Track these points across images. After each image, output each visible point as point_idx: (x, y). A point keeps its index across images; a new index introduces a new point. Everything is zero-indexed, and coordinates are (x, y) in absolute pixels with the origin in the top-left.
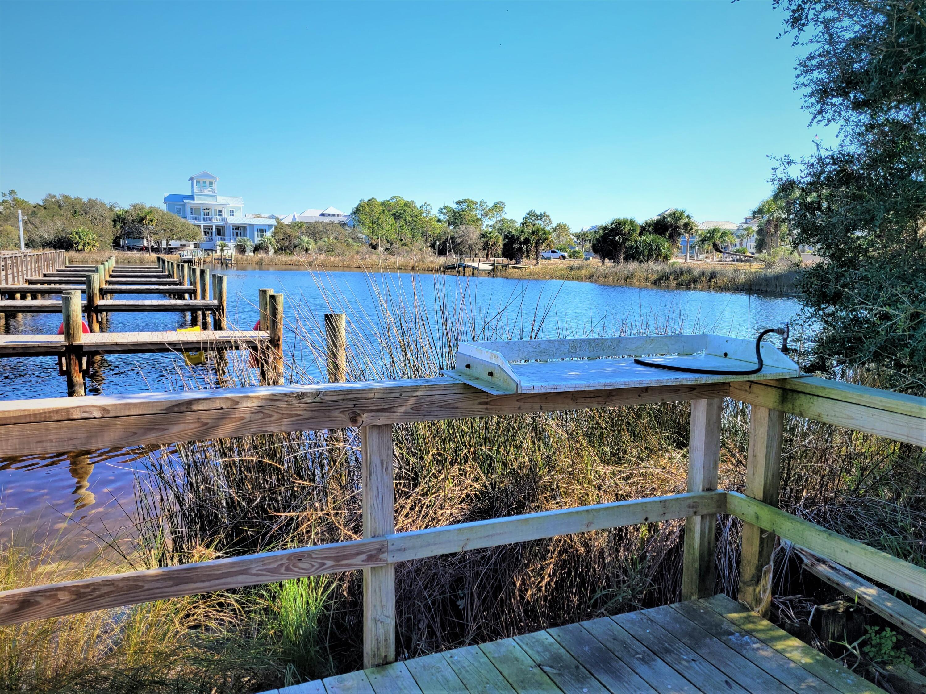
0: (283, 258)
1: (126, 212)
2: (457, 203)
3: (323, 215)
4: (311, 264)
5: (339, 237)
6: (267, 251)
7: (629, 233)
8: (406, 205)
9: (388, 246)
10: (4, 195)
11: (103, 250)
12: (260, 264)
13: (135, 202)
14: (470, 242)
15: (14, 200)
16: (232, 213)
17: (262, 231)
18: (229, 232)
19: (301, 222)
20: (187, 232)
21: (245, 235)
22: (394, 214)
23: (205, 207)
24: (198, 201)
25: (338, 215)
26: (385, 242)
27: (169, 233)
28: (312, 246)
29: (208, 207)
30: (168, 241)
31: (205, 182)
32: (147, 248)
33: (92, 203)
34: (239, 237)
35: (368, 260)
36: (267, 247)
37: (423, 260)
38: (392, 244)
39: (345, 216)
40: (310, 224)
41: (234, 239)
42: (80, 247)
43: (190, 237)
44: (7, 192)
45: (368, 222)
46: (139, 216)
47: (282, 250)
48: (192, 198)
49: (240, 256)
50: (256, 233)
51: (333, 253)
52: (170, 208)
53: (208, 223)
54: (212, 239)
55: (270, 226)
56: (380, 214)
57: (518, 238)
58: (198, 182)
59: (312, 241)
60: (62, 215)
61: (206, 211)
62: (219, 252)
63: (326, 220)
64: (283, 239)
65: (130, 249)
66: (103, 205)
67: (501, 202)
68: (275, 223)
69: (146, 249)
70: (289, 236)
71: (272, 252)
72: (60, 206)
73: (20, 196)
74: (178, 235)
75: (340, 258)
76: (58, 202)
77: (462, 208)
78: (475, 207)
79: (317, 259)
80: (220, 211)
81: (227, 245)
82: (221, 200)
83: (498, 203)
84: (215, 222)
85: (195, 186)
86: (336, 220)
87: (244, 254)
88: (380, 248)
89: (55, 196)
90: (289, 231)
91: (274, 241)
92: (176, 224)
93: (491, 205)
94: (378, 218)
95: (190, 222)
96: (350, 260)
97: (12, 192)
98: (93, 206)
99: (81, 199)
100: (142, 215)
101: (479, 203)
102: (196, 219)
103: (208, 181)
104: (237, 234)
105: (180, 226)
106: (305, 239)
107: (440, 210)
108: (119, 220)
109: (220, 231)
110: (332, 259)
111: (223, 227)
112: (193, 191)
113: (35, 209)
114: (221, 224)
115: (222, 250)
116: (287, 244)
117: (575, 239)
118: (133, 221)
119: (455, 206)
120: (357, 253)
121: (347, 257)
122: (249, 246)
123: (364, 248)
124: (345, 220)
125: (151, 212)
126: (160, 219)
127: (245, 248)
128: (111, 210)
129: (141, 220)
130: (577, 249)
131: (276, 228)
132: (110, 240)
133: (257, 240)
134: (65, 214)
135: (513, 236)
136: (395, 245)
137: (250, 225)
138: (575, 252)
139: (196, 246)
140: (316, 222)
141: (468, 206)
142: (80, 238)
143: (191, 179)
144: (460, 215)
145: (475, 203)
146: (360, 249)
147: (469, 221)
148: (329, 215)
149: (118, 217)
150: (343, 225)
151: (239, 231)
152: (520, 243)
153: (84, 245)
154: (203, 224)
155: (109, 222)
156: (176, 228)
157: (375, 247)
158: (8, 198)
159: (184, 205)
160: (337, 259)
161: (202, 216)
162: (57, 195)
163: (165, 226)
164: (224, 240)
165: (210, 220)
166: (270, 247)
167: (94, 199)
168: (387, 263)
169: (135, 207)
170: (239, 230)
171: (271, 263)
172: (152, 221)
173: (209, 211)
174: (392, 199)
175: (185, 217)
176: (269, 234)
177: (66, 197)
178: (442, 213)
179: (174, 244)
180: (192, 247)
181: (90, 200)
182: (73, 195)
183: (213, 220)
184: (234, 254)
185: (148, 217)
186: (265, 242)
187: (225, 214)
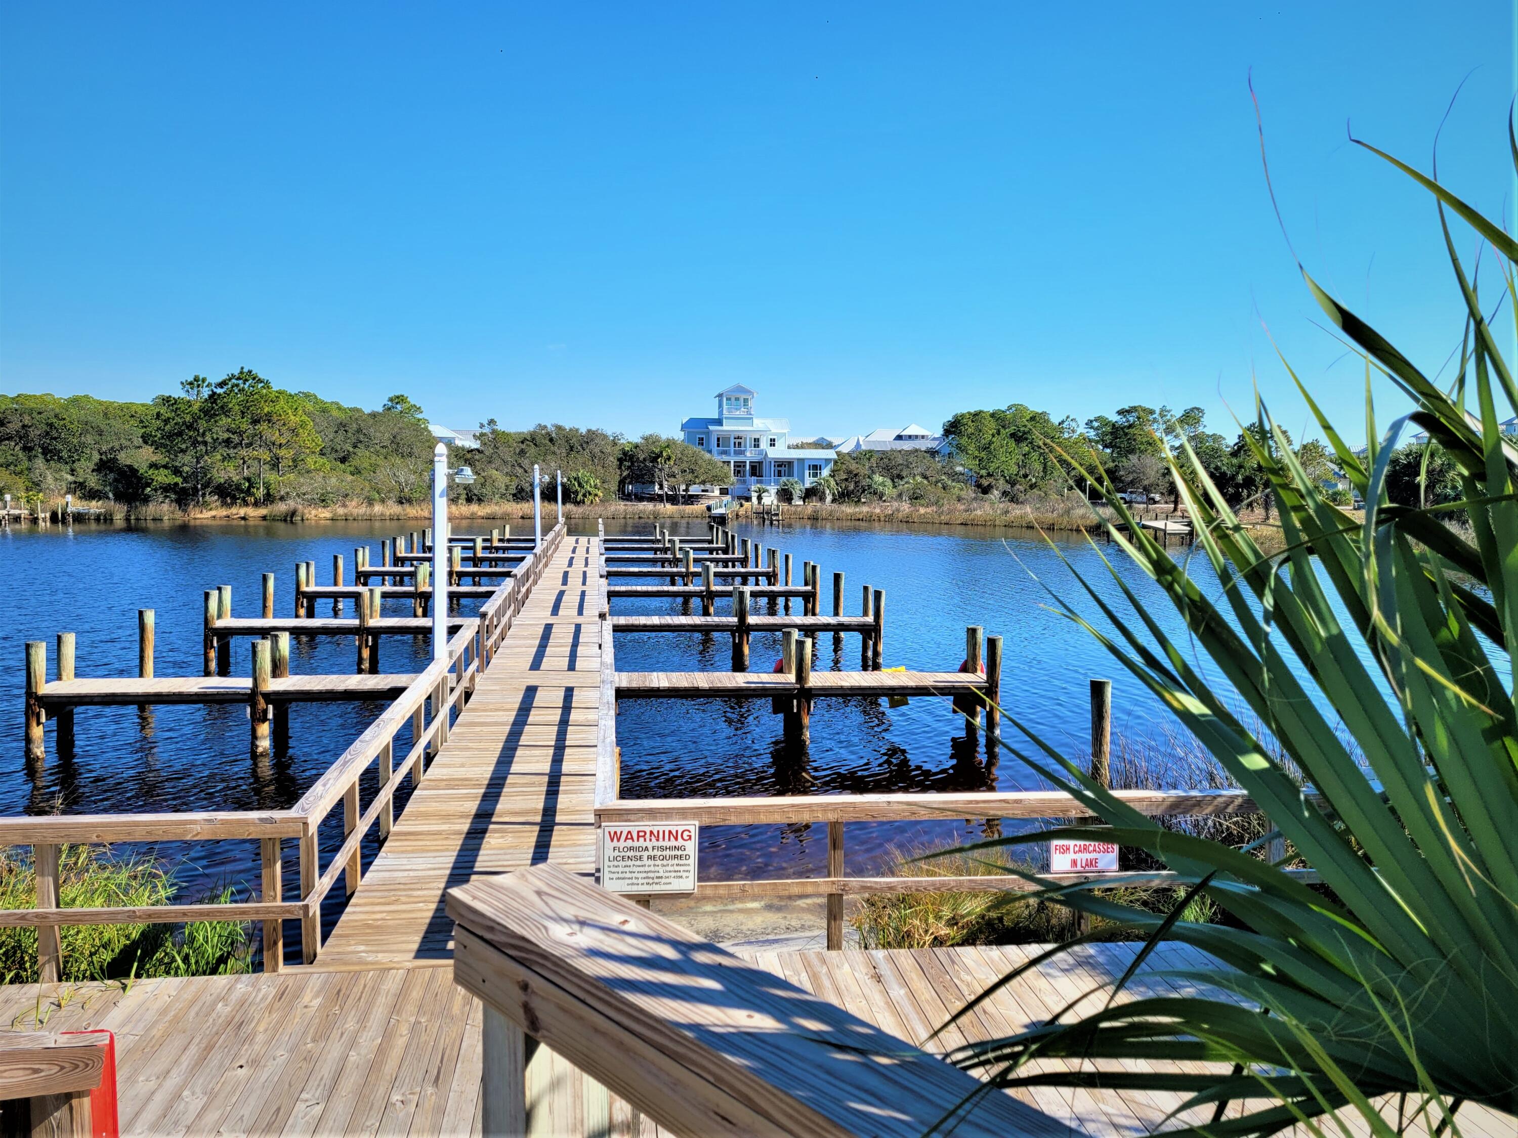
0: (848, 509)
1: (636, 446)
2: (1120, 413)
3: (899, 437)
4: (889, 519)
5: (928, 473)
6: (822, 499)
7: (1441, 471)
8: (1033, 419)
9: (1008, 487)
10: (482, 426)
11: (608, 501)
12: (814, 518)
13: (647, 433)
14: (1146, 483)
15: (494, 432)
16: (772, 443)
17: (816, 468)
18: (769, 471)
19: (870, 451)
20: (714, 472)
21: (790, 474)
22: (1013, 435)
23: (737, 434)
24: (727, 427)
25: (923, 437)
26: (1002, 481)
27: (690, 477)
28: (889, 490)
29: (740, 434)
30: (688, 486)
31: (737, 399)
32: (660, 496)
33: (591, 437)
34: (784, 479)
35: (979, 512)
36: (824, 493)
37: (1068, 512)
38: (1013, 484)
39: (935, 439)
40: (884, 452)
41: (776, 483)
42: (580, 497)
43: (715, 479)
44: (485, 423)
45: (972, 449)
46: (653, 452)
47: (842, 497)
48: (719, 422)
49: (784, 506)
50: (807, 472)
51: (922, 502)
52: (689, 437)
53: (740, 458)
54: (744, 482)
55: (828, 461)
56: (993, 436)
57: (1233, 477)
58: (728, 399)
59: (889, 482)
60: (554, 453)
61: (737, 441)
62: (755, 500)
63: (907, 446)
64: (846, 480)
65: (640, 499)
66: (605, 437)
67: (1198, 409)
68: (835, 457)
69: (659, 498)
70: (856, 475)
71: (829, 498)
72: (551, 440)
73: (500, 427)
74: (702, 478)
75: (934, 508)
76: (548, 434)
77: (1128, 421)
78: (1151, 418)
79: (898, 510)
80: (757, 440)
81: (767, 491)
82: (759, 424)
83: (1192, 410)
84: (750, 455)
85: (725, 407)
86: (923, 445)
87: (790, 503)
88: (996, 492)
89: (545, 427)
90: (853, 466)
91: (833, 483)
92: (700, 462)
93: (1178, 413)
94: (991, 443)
95: (717, 458)
96: (950, 512)
97: (492, 422)
98: (592, 440)
99: (577, 430)
100: (657, 451)
101: (1158, 412)
102: (725, 453)
103: (742, 397)
104: (780, 475)
105: (704, 465)
106: (878, 478)
107: (1089, 423)
108: (627, 458)
109: (756, 469)
110: (922, 511)
111: (760, 463)
112: (721, 413)
113: (523, 446)
114: (757, 458)
115: (760, 498)
116: (852, 487)
117: (1337, 469)
118: (645, 459)
119: (1114, 418)
120: (959, 499)
121: (945, 508)
122: (797, 491)
123: (970, 493)
124: (934, 445)
125: (668, 446)
126: (679, 455)
127: (791, 494)
128: (615, 444)
129: (655, 458)
130: (1340, 487)
131: (836, 462)
132: (614, 487)
133: (809, 482)
134: (558, 452)
135: (1224, 474)
136: (1018, 486)
137: (798, 459)
138: (1336, 494)
139: (724, 492)
140: (892, 450)
141: (1139, 418)
142: (580, 485)
143: (720, 396)
144: (1126, 434)
145: (1152, 412)
146: (963, 494)
147: (1142, 443)
148: (910, 437)
149: (625, 453)
150: (933, 453)
151: (782, 469)
152: (1237, 486)
153: (584, 495)
154: (732, 460)
155: (612, 461)
156: (700, 467)
157: (986, 490)
158: (486, 430)
159: (708, 433)
160: (929, 510)
161: (732, 448)
162: (549, 426)
163: (684, 466)
164: (760, 482)
165: (742, 453)
166: (827, 492)
167: (594, 429)
168: (1010, 517)
169: (646, 439)
170: (784, 467)
171: (831, 517)
172: (669, 458)
173: (742, 441)
174: (1010, 408)
175: (710, 452)
176: (826, 472)
177: (559, 428)
178: (1092, 428)
179: (694, 490)
180: (717, 493)
181: (589, 431)
182: (568, 425)
183: (748, 454)
184: (775, 502)
185: (665, 454)
186: (820, 484)
187: (764, 445)
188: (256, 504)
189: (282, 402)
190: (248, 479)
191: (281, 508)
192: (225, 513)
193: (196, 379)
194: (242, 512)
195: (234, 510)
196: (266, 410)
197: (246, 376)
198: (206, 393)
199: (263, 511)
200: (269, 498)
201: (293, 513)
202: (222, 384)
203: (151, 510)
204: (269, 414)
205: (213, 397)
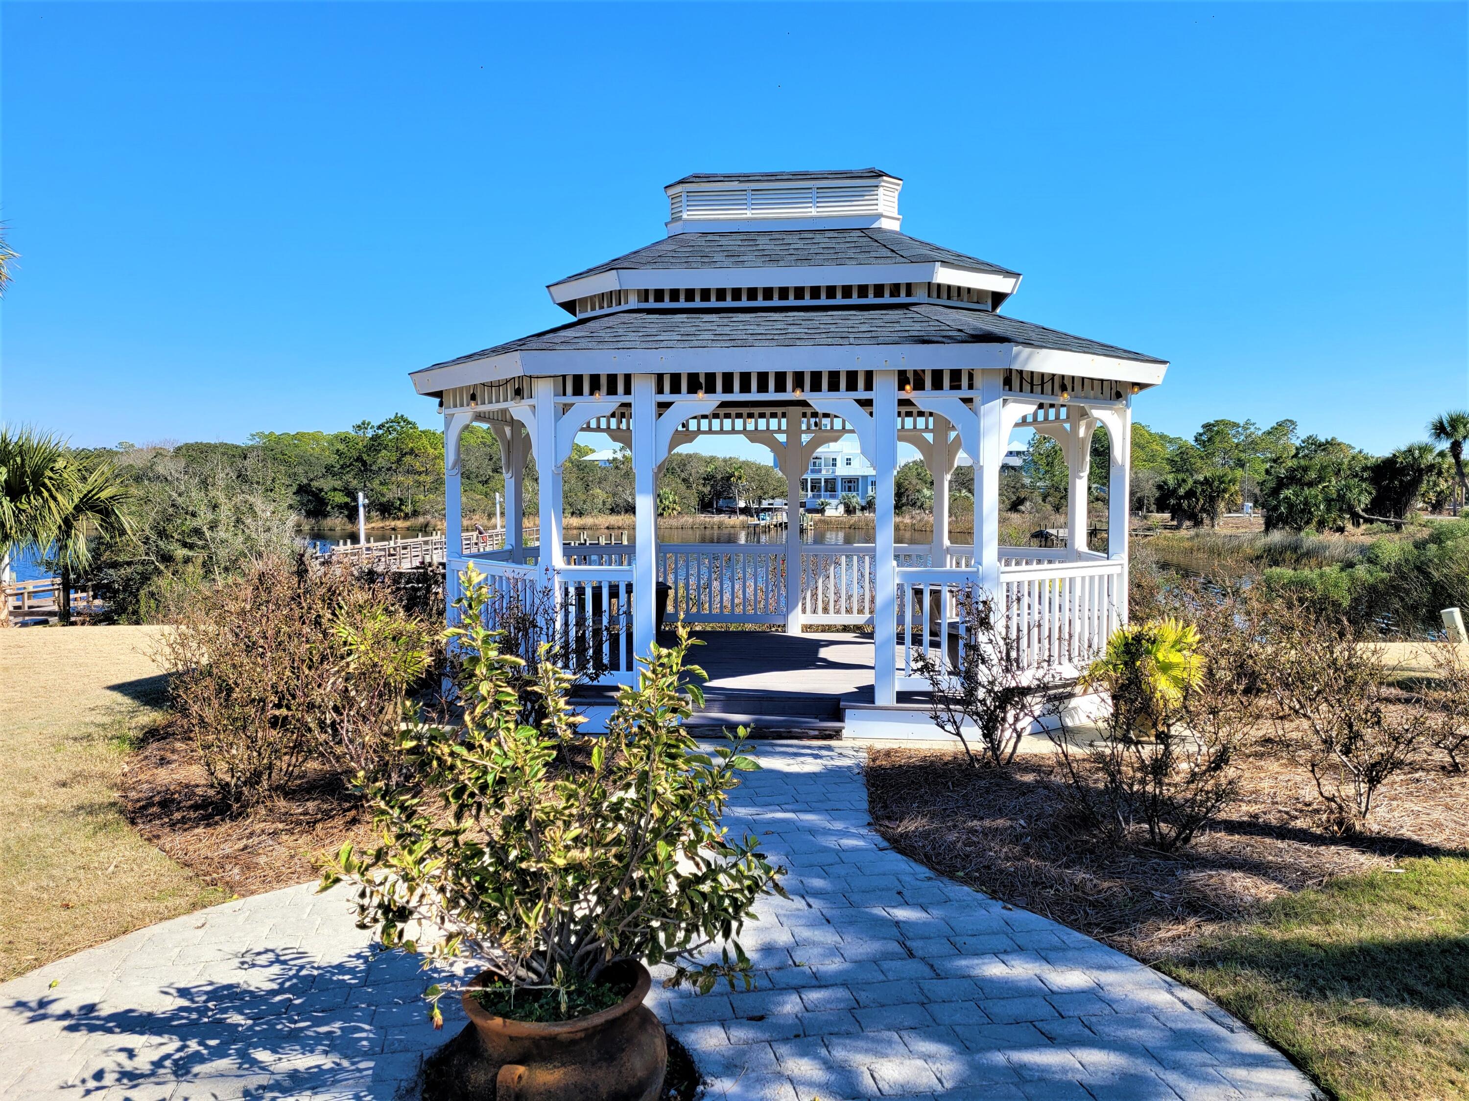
11: (683, 514)
16: (849, 462)
18: (839, 486)
20: (782, 489)
30: (760, 500)
34: (851, 494)
42: (660, 511)
43: (782, 495)
46: (728, 473)
69: (735, 511)
74: (771, 494)
80: (833, 460)
81: (831, 504)
84: (825, 474)
92: (772, 480)
100: (732, 471)
108: (709, 477)
109: (829, 485)
111: (835, 480)
114: (830, 476)
126: (754, 475)
127: (853, 507)
129: (728, 478)
132: (694, 502)
133: (869, 496)
137: (863, 476)
142: (661, 500)
149: (708, 474)
151: (852, 485)
153: (664, 510)
154: (809, 477)
156: (770, 485)
161: (808, 468)
164: (829, 496)
165: (819, 471)
170: (853, 483)
172: (742, 478)
179: (766, 503)
183: (824, 472)
184: (840, 513)
185: (737, 474)
187: (840, 464)
188: (406, 517)
189: (424, 441)
190: (400, 500)
191: (421, 520)
192: (381, 525)
193: (363, 423)
194: (393, 524)
195: (387, 523)
196: (411, 445)
197: (400, 419)
198: (370, 433)
199: (408, 524)
200: (415, 513)
201: (427, 525)
202: (379, 428)
203: (329, 522)
204: (412, 450)
205: (375, 438)
